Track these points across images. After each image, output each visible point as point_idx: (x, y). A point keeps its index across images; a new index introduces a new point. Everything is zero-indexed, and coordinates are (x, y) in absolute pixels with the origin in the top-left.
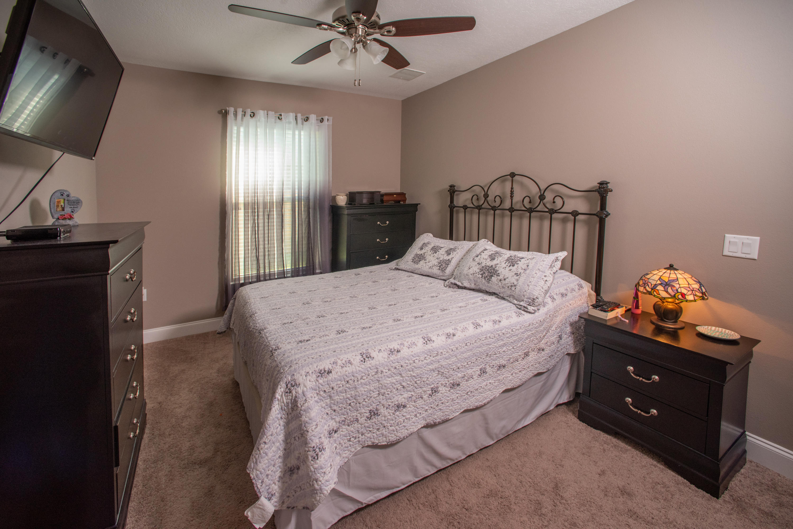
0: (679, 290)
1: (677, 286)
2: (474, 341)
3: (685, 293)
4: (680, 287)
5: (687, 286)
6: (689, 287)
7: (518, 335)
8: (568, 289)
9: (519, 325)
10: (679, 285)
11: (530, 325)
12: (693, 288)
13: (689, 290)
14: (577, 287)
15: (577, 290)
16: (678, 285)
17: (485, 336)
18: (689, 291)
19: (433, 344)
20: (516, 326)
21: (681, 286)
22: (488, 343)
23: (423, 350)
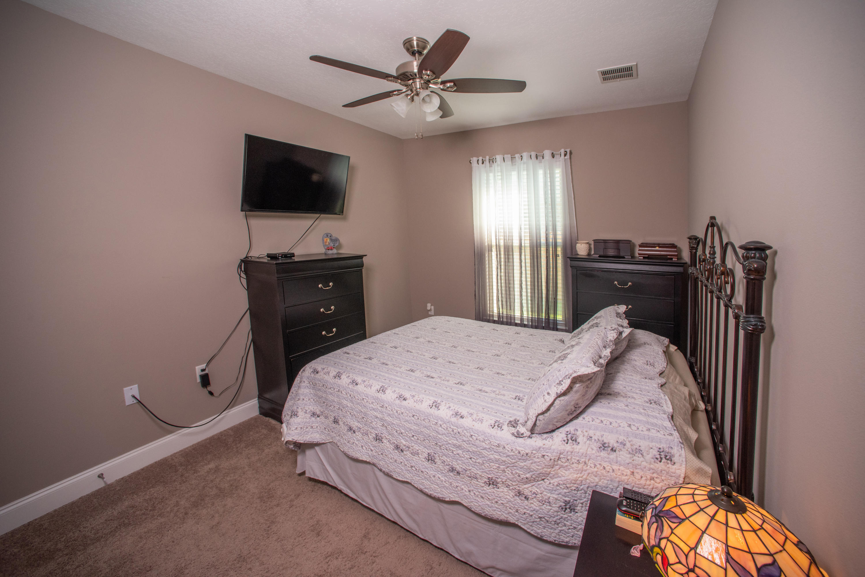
0: (663, 543)
1: (667, 531)
2: (422, 418)
3: (671, 561)
4: (667, 538)
5: (686, 549)
6: (687, 556)
7: (477, 447)
8: (628, 445)
9: (483, 437)
10: (672, 533)
11: (498, 446)
12: (695, 566)
13: (683, 560)
14: (655, 452)
15: (648, 457)
16: (670, 531)
17: (436, 421)
18: (680, 562)
19: (383, 396)
20: (479, 436)
21: (673, 538)
22: (437, 430)
23: (374, 395)
